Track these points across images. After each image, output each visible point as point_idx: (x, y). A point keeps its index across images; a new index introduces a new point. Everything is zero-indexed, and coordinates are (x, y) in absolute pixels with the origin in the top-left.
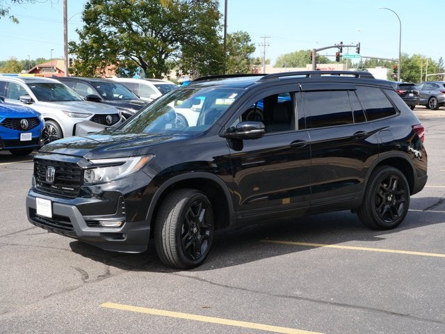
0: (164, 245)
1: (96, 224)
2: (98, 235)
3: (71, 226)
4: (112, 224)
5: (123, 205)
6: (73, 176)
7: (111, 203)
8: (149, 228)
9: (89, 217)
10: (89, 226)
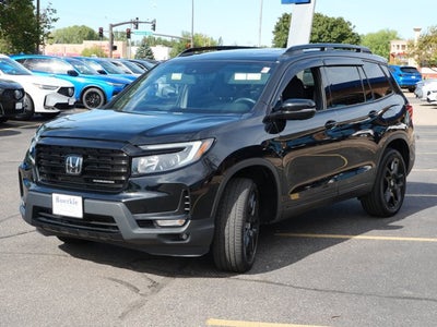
0: (226, 246)
1: (149, 224)
2: (155, 237)
3: (116, 227)
4: (170, 223)
5: (187, 200)
6: (112, 166)
7: (170, 197)
8: (213, 226)
9: (141, 216)
10: (141, 227)
